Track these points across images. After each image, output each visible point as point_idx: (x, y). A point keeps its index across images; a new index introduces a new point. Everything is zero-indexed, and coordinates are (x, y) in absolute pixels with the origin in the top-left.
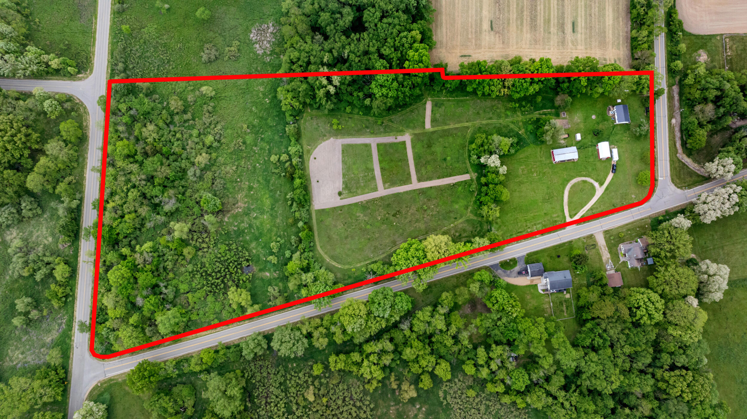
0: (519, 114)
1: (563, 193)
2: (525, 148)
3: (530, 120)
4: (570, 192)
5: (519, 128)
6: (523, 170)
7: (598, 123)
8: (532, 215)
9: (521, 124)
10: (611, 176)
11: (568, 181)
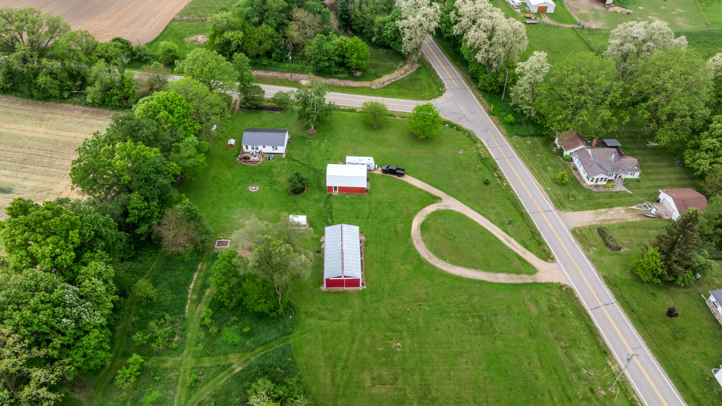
0: (170, 362)
1: (459, 279)
2: (300, 360)
3: (204, 327)
4: (455, 263)
5: (224, 368)
6: (377, 380)
7: (273, 183)
8: (541, 375)
9: (207, 362)
10: (408, 179)
11: (421, 262)
